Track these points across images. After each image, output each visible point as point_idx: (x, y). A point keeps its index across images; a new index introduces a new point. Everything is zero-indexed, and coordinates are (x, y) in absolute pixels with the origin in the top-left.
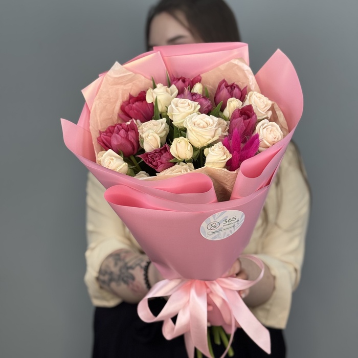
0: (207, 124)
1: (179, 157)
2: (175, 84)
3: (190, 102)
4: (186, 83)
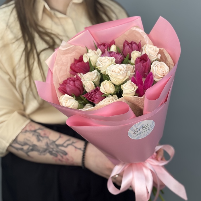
0: (120, 70)
1: (107, 93)
3: (109, 58)
4: (105, 46)
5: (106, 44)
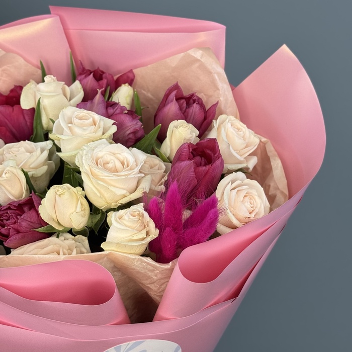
0: (123, 164)
1: (59, 224)
2: (80, 81)
3: (97, 117)
4: (101, 82)
5: (104, 76)
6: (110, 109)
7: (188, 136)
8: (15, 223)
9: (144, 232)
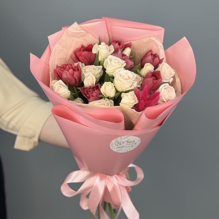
0: (129, 77)
1: (105, 94)
3: (120, 60)
4: (120, 46)
6: (123, 57)
7: (151, 69)
8: (92, 93)
9: (134, 101)
